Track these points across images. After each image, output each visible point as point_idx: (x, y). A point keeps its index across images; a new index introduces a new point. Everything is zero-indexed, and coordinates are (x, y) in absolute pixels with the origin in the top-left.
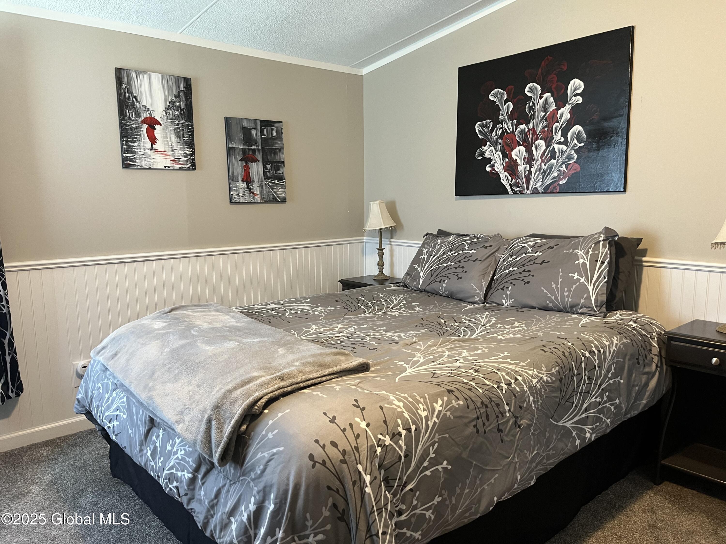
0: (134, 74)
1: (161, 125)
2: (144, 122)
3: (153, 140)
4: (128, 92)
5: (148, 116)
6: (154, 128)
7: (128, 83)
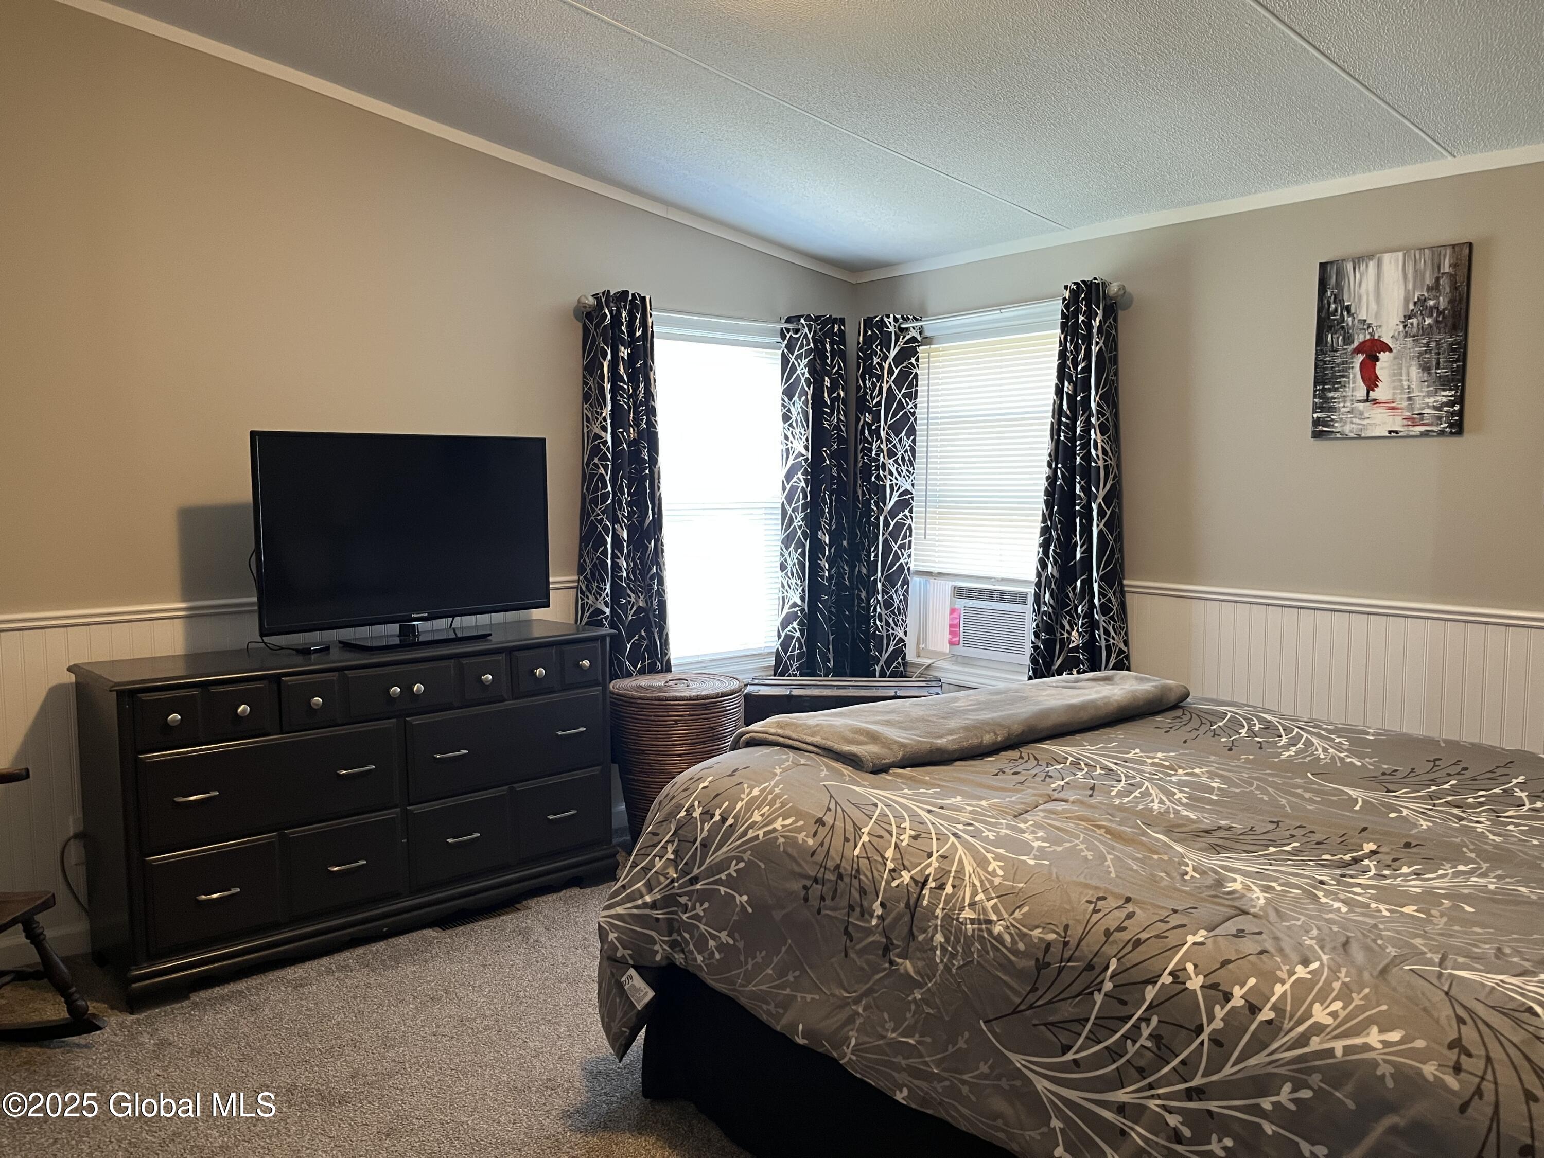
0: (1350, 266)
1: (1390, 350)
2: (1357, 351)
3: (1371, 381)
4: (1335, 302)
5: (1368, 337)
6: (1377, 359)
7: (1338, 285)
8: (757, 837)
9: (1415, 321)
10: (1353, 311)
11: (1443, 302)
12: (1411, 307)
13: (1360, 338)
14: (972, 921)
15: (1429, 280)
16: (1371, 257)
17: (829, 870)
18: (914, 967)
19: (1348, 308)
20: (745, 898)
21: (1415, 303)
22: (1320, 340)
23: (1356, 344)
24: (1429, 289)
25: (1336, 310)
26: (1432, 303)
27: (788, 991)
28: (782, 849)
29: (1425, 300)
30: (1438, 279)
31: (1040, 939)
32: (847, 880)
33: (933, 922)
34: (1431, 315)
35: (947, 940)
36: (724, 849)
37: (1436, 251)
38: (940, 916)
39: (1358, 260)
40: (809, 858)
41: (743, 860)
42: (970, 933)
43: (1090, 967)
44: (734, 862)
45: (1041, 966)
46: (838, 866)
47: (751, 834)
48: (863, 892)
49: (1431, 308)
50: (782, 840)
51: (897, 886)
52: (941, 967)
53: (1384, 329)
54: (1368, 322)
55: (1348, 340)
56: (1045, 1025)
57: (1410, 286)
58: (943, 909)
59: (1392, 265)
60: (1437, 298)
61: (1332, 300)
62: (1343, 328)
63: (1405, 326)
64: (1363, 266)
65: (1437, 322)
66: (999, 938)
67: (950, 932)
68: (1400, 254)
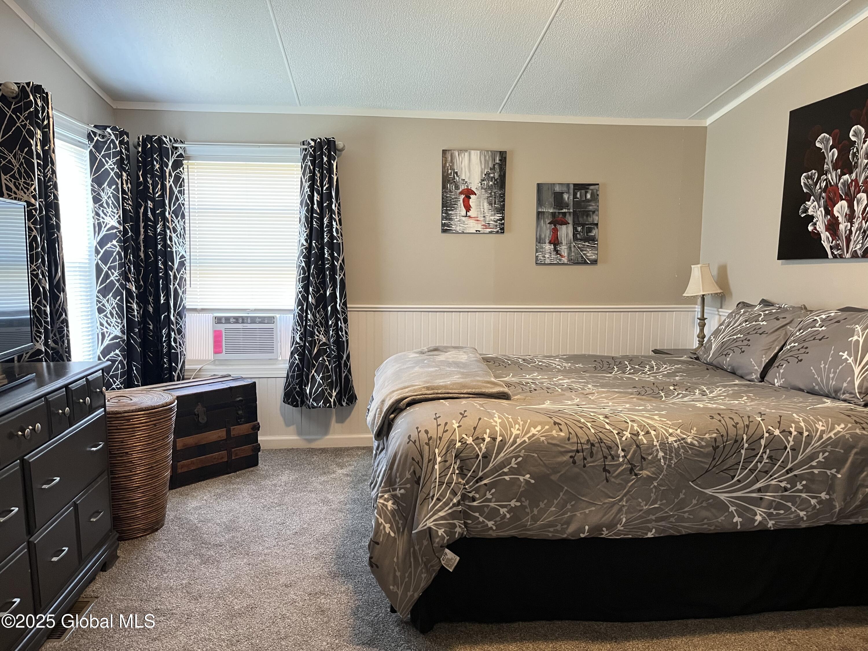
0: (457, 154)
1: (476, 194)
2: (461, 193)
3: (468, 208)
4: (451, 169)
5: (466, 187)
6: (470, 198)
7: (452, 161)
8: (524, 442)
9: (485, 182)
10: (459, 175)
11: (497, 176)
12: (484, 176)
13: (462, 187)
14: (676, 441)
15: (491, 165)
16: (466, 151)
17: (584, 444)
18: (649, 472)
19: (456, 173)
20: (528, 476)
21: (485, 175)
22: (444, 187)
23: (461, 190)
24: (491, 169)
25: (451, 173)
26: (492, 175)
27: (569, 514)
28: (546, 443)
29: (489, 174)
30: (494, 165)
31: (710, 438)
32: (597, 445)
33: (655, 448)
34: (492, 181)
35: (666, 454)
36: (502, 455)
37: (494, 153)
38: (658, 444)
39: (461, 151)
40: (567, 442)
41: (520, 456)
42: (676, 446)
43: (736, 441)
44: (514, 459)
45: (715, 448)
46: (588, 441)
47: (519, 441)
48: (609, 448)
49: (492, 178)
50: (543, 438)
51: (626, 439)
52: (665, 467)
53: (473, 184)
54: (466, 180)
55: (457, 188)
56: (722, 471)
57: (483, 167)
58: (658, 441)
59: (475, 156)
60: (494, 173)
61: (449, 168)
62: (454, 182)
63: (481, 184)
64: (463, 155)
65: (494, 184)
66: (692, 444)
67: (667, 450)
68: (479, 152)
